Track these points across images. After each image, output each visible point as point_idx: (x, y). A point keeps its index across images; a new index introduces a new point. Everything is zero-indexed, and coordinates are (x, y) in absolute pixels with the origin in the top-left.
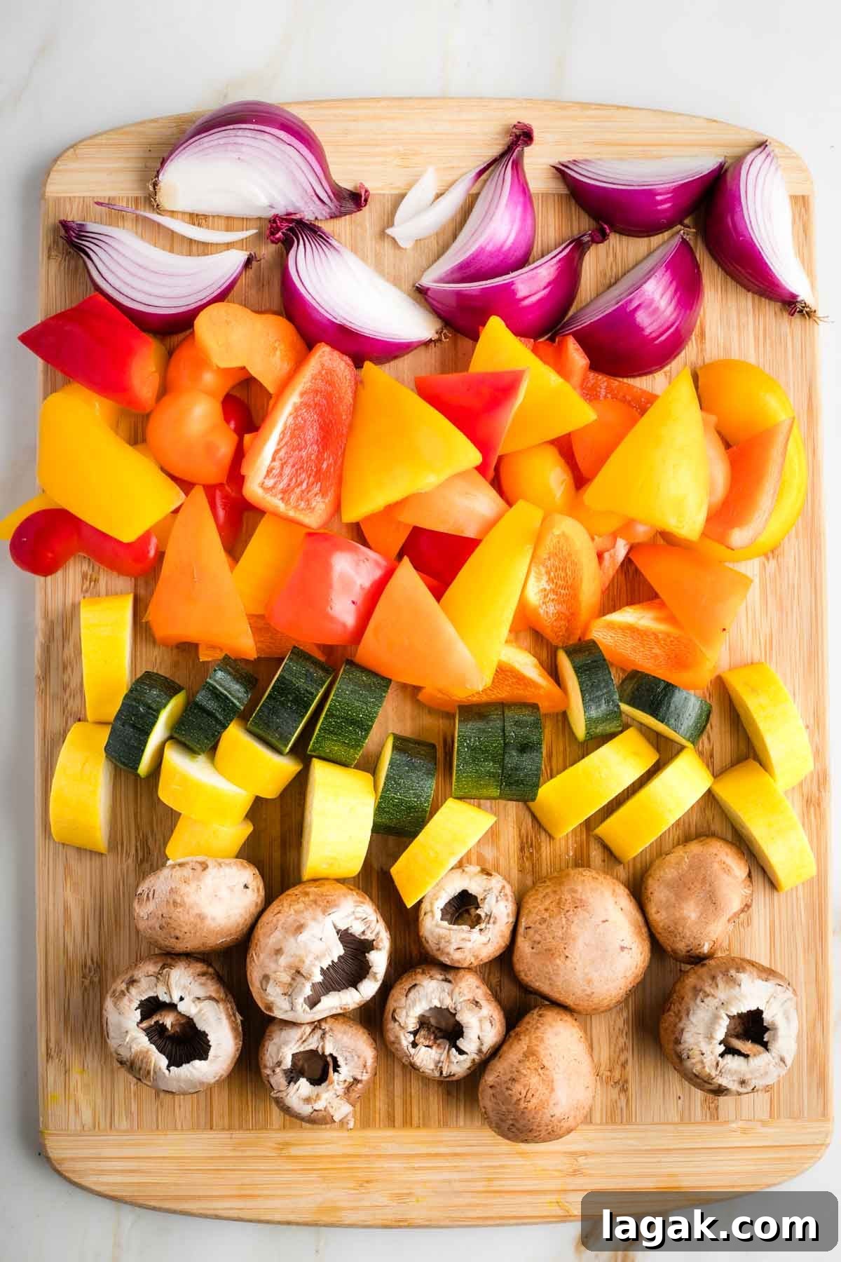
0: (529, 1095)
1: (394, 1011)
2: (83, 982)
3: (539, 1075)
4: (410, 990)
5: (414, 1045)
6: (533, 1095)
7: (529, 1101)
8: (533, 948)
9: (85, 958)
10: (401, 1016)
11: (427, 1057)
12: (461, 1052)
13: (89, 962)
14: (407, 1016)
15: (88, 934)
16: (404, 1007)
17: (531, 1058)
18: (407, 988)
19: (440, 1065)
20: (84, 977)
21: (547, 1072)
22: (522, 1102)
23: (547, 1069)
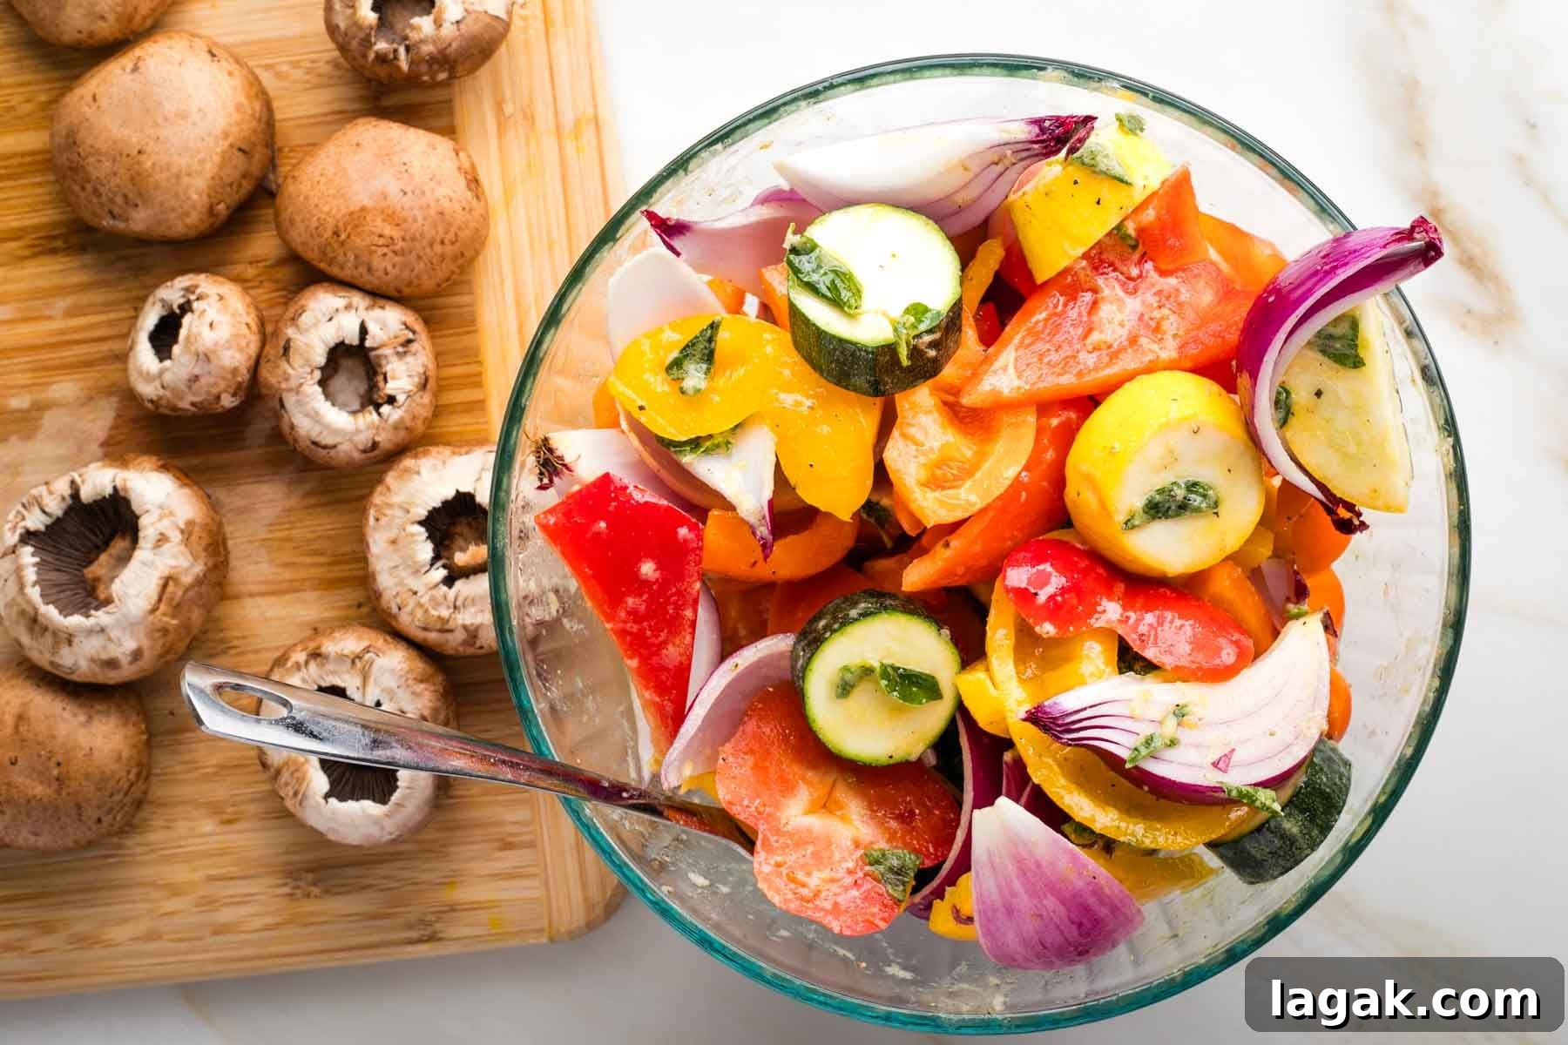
0: (381, 241)
1: (364, 451)
2: (316, 897)
3: (349, 237)
4: (325, 447)
5: (391, 400)
6: (380, 236)
7: (392, 238)
8: (136, 206)
9: (277, 896)
10: (364, 439)
11: (401, 377)
12: (363, 331)
13: (286, 890)
14: (358, 431)
15: (246, 895)
16: (351, 440)
17: (331, 255)
18: (324, 452)
19: (401, 349)
20: (308, 896)
21: (341, 225)
22: (397, 247)
23: (337, 227)
